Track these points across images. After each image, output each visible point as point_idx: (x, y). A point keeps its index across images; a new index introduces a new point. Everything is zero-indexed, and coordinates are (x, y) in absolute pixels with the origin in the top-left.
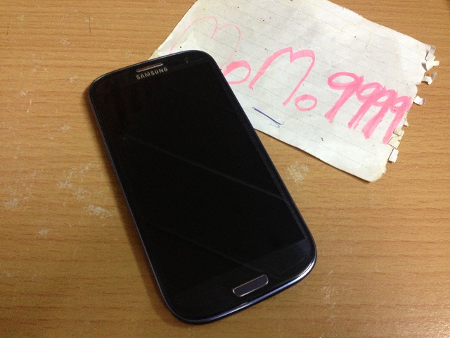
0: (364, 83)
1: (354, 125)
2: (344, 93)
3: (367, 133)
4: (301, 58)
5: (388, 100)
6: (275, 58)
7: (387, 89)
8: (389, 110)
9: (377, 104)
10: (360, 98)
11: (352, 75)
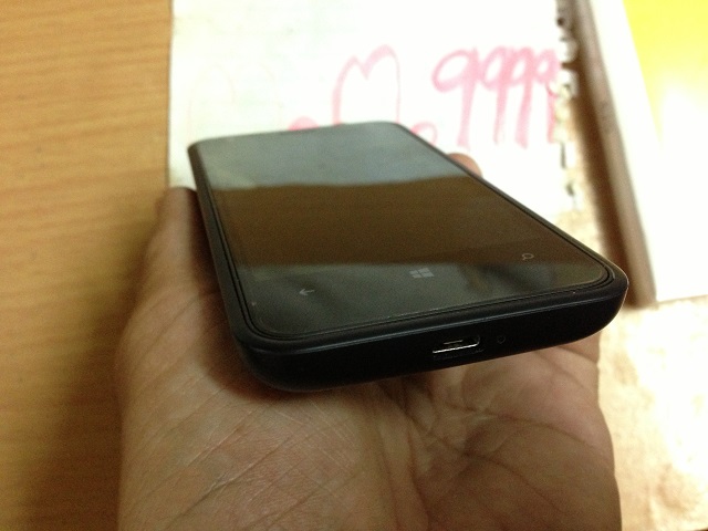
0: (482, 56)
1: (500, 137)
2: (464, 91)
3: (522, 140)
4: (376, 66)
8: (534, 85)
9: (515, 83)
10: (488, 85)
11: (460, 53)
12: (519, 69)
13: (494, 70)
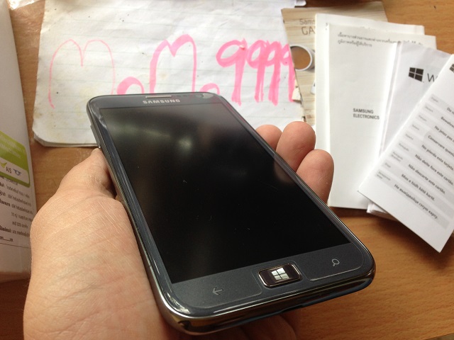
0: (249, 47)
1: (260, 97)
2: (237, 67)
3: (274, 99)
4: (181, 48)
5: (276, 55)
6: (157, 60)
7: (271, 43)
8: (282, 65)
9: (269, 64)
10: (252, 64)
11: (235, 42)
12: (272, 55)
13: (256, 54)
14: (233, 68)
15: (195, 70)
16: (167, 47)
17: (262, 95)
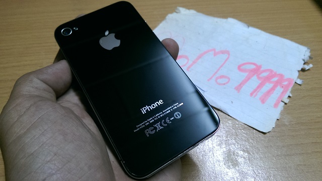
0: (262, 69)
2: (248, 75)
3: (263, 101)
4: (220, 54)
5: (278, 80)
6: (204, 54)
7: (278, 73)
8: (279, 87)
9: (271, 82)
10: (259, 78)
11: (254, 64)
12: (275, 79)
13: (265, 74)
14: (246, 74)
15: (221, 66)
16: (213, 52)
17: (256, 95)
